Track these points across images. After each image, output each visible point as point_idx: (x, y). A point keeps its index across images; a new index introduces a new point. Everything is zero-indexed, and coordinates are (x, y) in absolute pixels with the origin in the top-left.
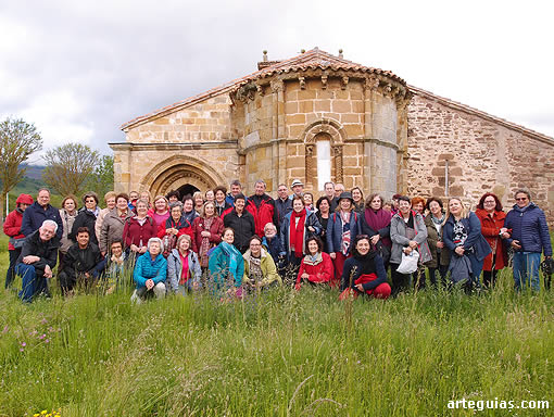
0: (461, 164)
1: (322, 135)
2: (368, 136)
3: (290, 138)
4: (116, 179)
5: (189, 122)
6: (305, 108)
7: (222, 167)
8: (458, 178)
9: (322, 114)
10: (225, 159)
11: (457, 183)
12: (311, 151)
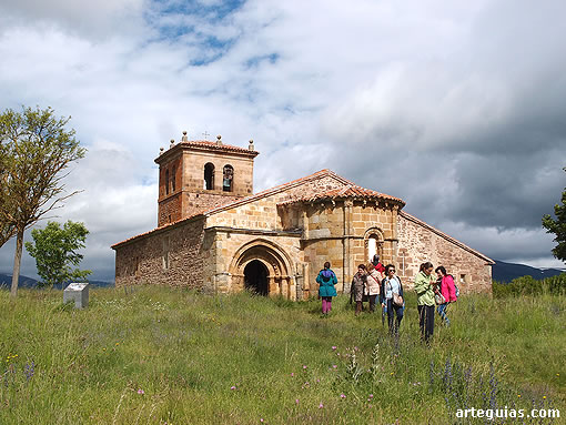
0: (411, 255)
1: (373, 236)
2: (394, 237)
3: (355, 235)
4: (218, 253)
5: (250, 214)
6: (365, 218)
7: (289, 249)
8: (410, 264)
9: (374, 223)
10: (291, 244)
11: (410, 268)
12: (366, 244)
